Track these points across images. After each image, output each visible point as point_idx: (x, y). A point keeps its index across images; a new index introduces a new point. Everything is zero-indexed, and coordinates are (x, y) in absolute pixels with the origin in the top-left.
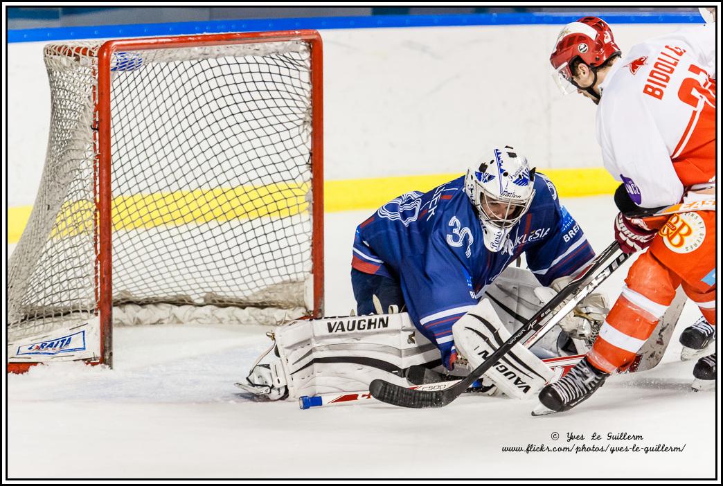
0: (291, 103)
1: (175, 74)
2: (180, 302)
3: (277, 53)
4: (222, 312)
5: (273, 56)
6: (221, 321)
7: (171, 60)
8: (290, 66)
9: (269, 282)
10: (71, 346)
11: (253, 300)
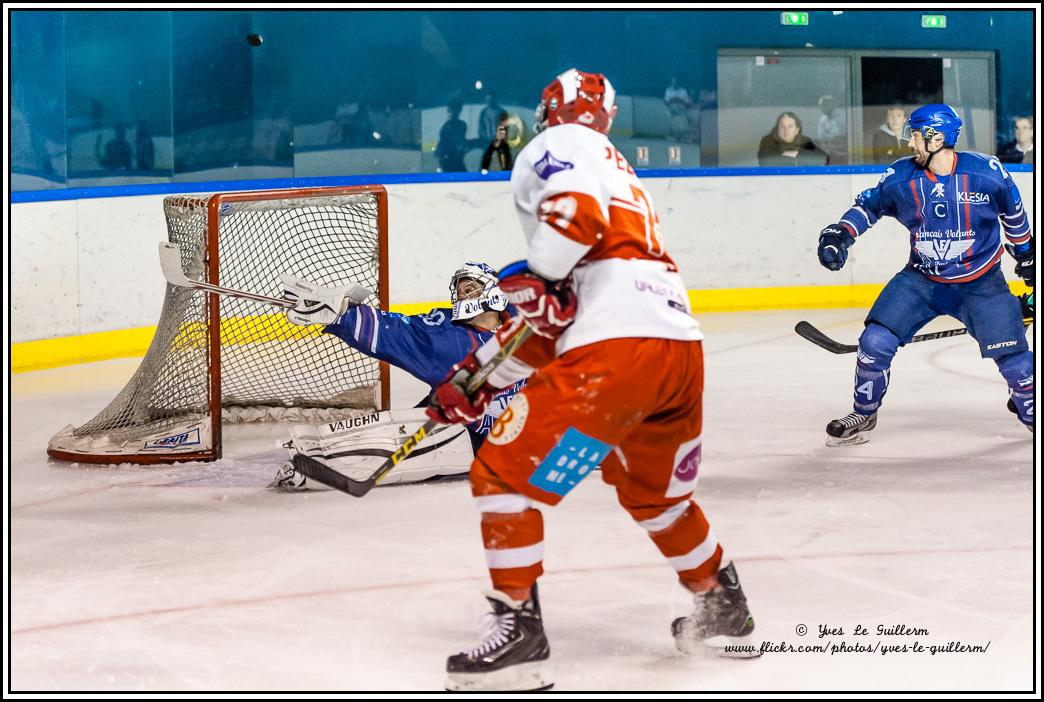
0: (362, 244)
1: (269, 222)
2: (274, 404)
3: (351, 203)
4: (308, 412)
5: (348, 206)
6: (307, 419)
7: (266, 209)
8: (362, 214)
9: (346, 388)
10: (188, 441)
11: (333, 402)
